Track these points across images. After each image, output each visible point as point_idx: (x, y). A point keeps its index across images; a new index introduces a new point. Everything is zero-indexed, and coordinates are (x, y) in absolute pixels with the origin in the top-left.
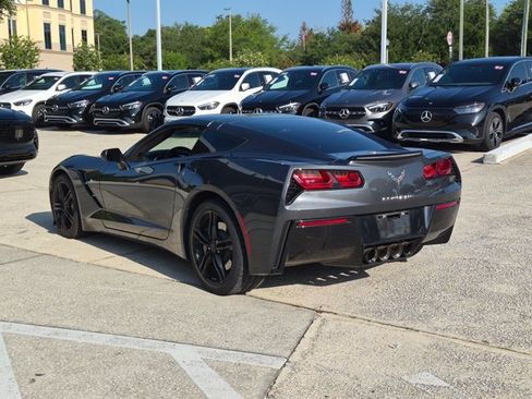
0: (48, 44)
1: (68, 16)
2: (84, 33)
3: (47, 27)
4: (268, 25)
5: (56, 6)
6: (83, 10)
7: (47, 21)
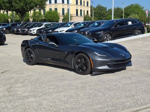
0: (77, 15)
1: (83, 7)
2: (88, 11)
3: (77, 10)
4: (141, 7)
5: (80, 5)
6: (88, 5)
7: (77, 9)
